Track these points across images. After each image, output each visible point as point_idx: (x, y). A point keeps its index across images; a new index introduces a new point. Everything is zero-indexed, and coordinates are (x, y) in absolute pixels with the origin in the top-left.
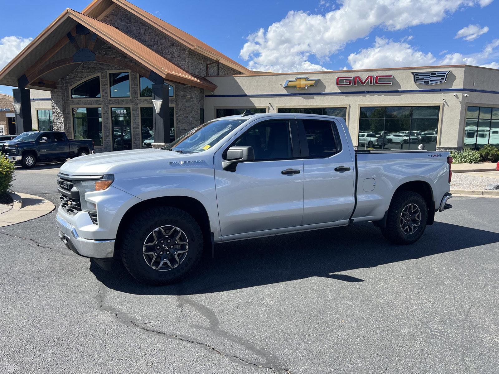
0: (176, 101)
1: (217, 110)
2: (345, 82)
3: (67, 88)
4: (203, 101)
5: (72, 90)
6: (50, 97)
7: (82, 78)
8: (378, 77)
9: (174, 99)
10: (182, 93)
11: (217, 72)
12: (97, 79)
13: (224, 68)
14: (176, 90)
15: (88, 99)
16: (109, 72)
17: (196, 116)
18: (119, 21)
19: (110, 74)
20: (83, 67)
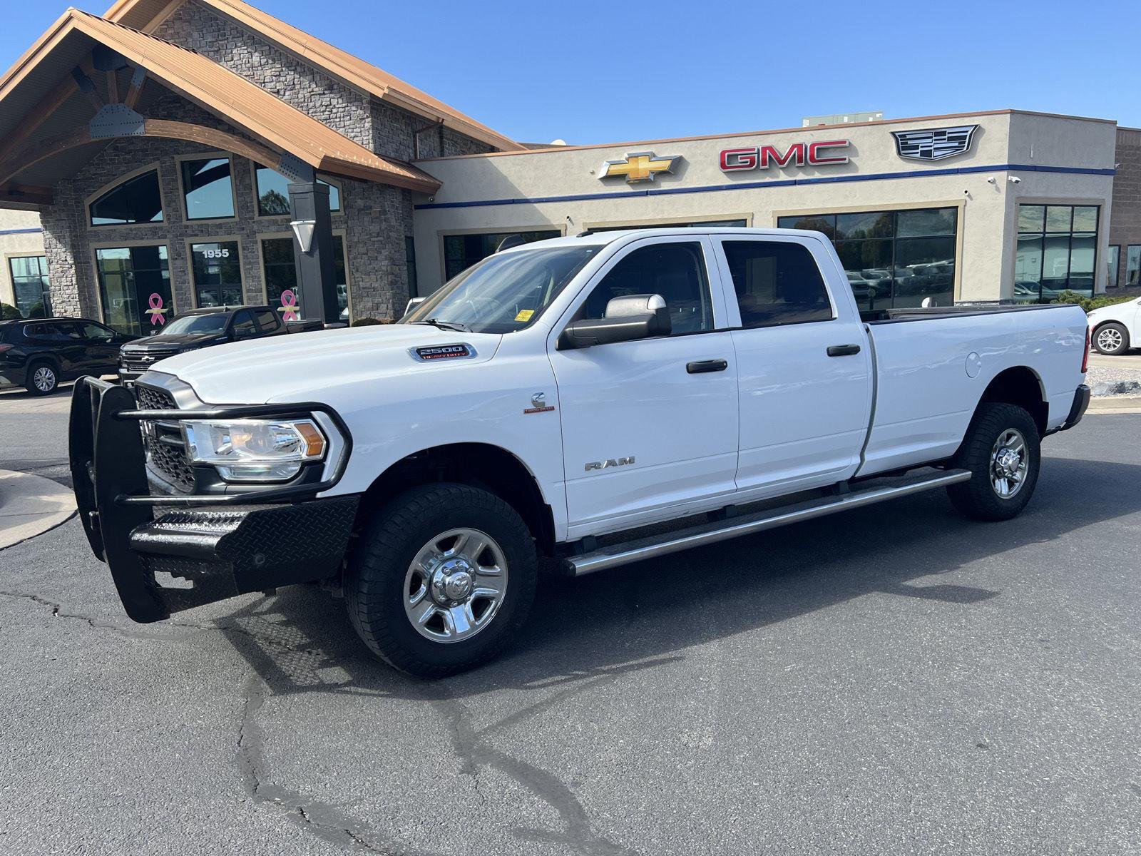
0: (346, 223)
1: (446, 238)
2: (740, 161)
3: (79, 202)
4: (411, 218)
5: (91, 206)
6: (39, 225)
7: (114, 175)
8: (816, 147)
9: (340, 217)
10: (360, 203)
11: (438, 148)
12: (153, 176)
13: (455, 140)
14: (346, 195)
15: (133, 226)
16: (179, 159)
17: (397, 256)
18: (196, 35)
19: (182, 163)
20: (116, 149)
